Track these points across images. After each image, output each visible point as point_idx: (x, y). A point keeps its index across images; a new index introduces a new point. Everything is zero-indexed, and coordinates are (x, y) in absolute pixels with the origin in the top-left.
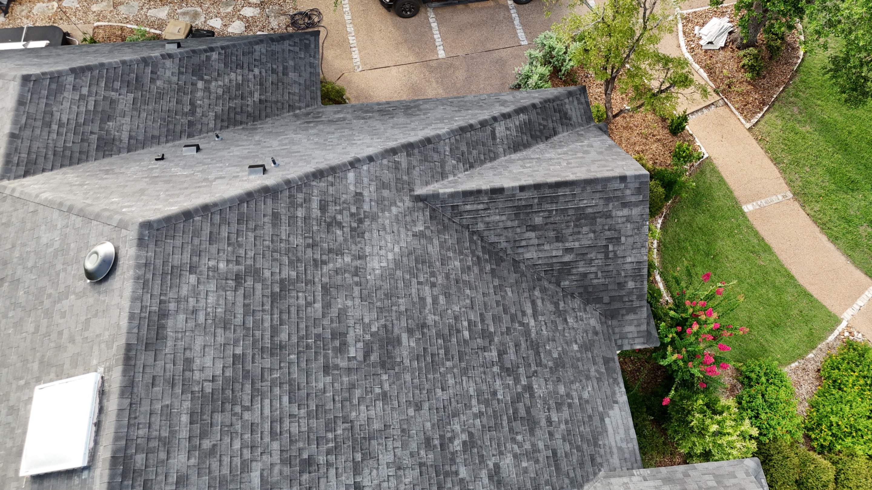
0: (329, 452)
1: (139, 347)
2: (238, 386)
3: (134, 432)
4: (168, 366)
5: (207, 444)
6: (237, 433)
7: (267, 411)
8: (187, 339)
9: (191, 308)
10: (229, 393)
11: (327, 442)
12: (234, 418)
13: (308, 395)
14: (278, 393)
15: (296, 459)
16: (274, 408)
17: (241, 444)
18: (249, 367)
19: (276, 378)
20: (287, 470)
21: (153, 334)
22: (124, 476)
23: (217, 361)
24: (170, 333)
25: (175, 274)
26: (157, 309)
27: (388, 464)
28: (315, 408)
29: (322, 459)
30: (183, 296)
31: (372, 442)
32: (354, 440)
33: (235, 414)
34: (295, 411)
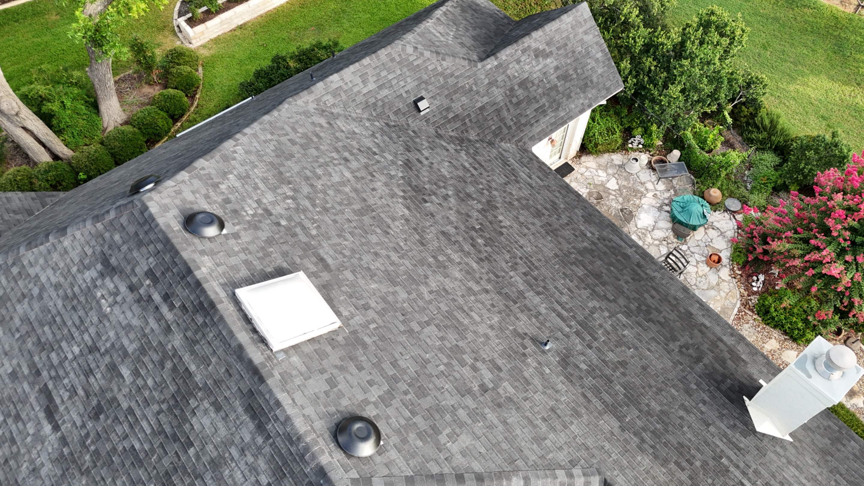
0: (88, 435)
1: (256, 387)
2: (175, 423)
3: (215, 332)
4: (229, 392)
5: (169, 365)
6: (155, 389)
7: (144, 424)
8: (231, 425)
9: (247, 452)
10: (177, 412)
11: (93, 442)
12: (163, 397)
13: (124, 465)
14: (145, 445)
15: (107, 408)
16: (141, 430)
17: (147, 385)
18: (176, 446)
19: (153, 456)
20: (109, 395)
21: (255, 406)
22: (201, 303)
23: (200, 428)
24: (245, 418)
25: (279, 471)
26: (268, 428)
27: (43, 465)
28: (114, 458)
29: (90, 425)
30: (259, 456)
31: (61, 472)
32: (74, 461)
33: (163, 402)
34: (126, 444)
